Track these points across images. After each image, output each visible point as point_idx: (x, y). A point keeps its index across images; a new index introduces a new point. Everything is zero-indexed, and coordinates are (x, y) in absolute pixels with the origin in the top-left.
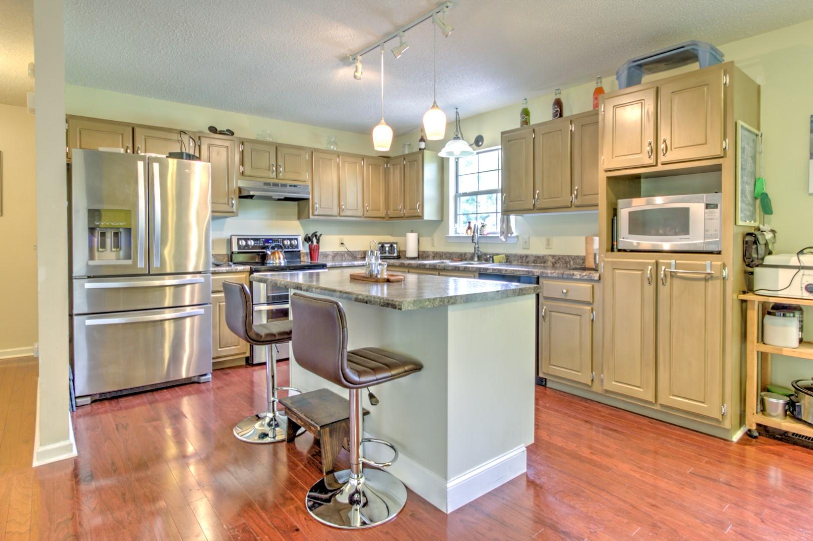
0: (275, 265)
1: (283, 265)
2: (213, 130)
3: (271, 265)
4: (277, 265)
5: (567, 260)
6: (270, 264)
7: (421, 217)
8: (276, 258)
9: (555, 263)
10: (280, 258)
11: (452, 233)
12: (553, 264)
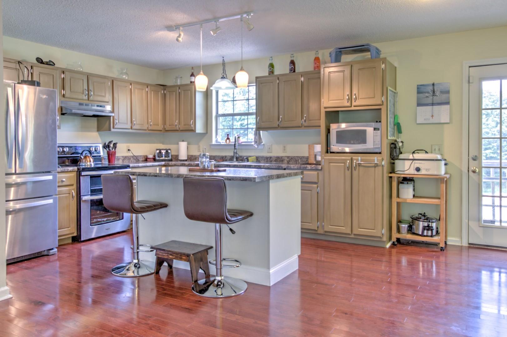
0: (87, 166)
1: (93, 166)
2: (40, 60)
3: (84, 167)
4: (89, 166)
5: (297, 159)
6: (82, 165)
7: (193, 131)
8: (87, 162)
9: (289, 161)
10: (90, 161)
11: (214, 142)
12: (288, 162)
